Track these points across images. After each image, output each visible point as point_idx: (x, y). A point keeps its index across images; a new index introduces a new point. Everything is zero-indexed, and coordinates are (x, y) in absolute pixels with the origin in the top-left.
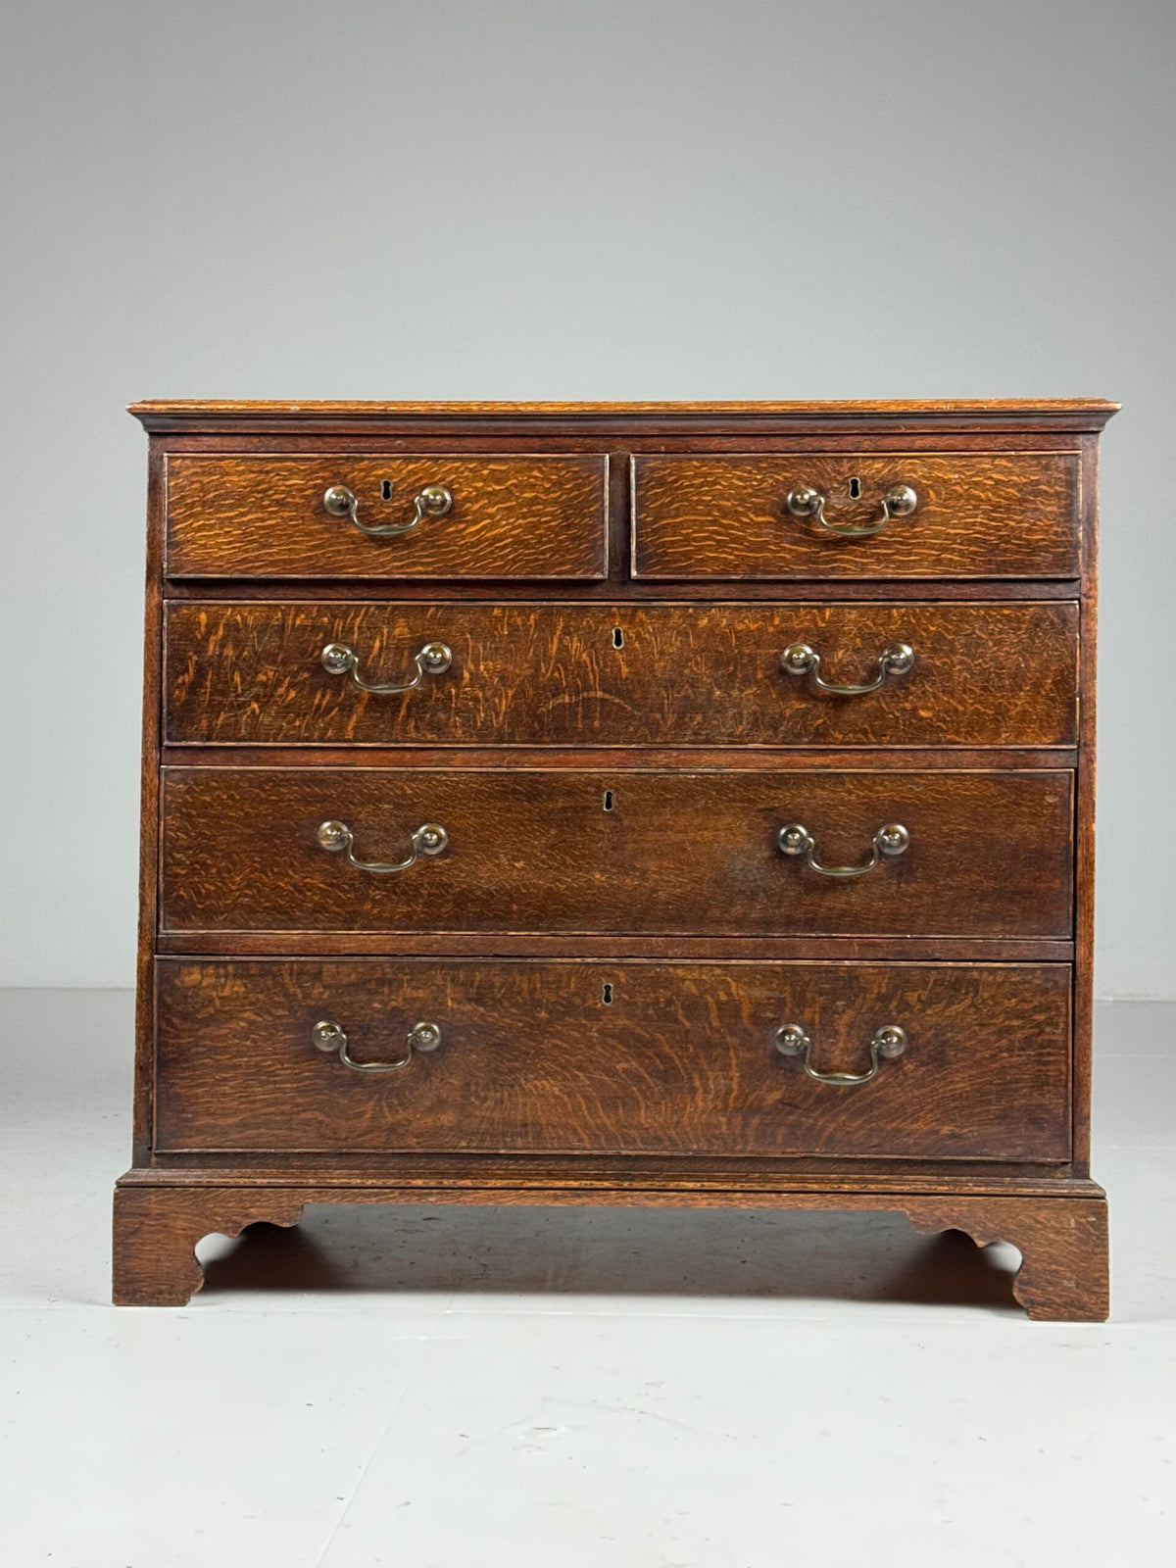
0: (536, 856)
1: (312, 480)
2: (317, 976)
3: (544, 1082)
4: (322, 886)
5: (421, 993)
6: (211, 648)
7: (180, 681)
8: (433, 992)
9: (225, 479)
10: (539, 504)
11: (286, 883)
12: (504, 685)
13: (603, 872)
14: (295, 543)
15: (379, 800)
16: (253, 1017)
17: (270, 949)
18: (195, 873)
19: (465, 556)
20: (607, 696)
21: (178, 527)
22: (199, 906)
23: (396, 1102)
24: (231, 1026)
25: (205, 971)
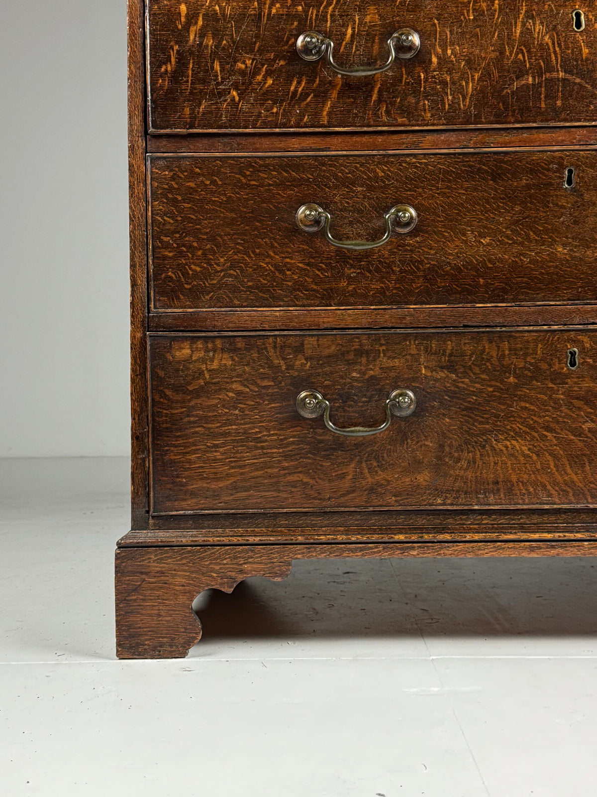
0: (501, 232)
2: (299, 349)
3: (514, 442)
4: (300, 265)
5: (396, 363)
6: (192, 37)
7: (163, 70)
8: (407, 360)
11: (267, 264)
12: (470, 69)
13: (564, 245)
15: (353, 184)
16: (241, 388)
17: (254, 324)
18: (181, 254)
20: (568, 76)
22: (186, 286)
23: (375, 464)
24: (220, 397)
25: (194, 346)
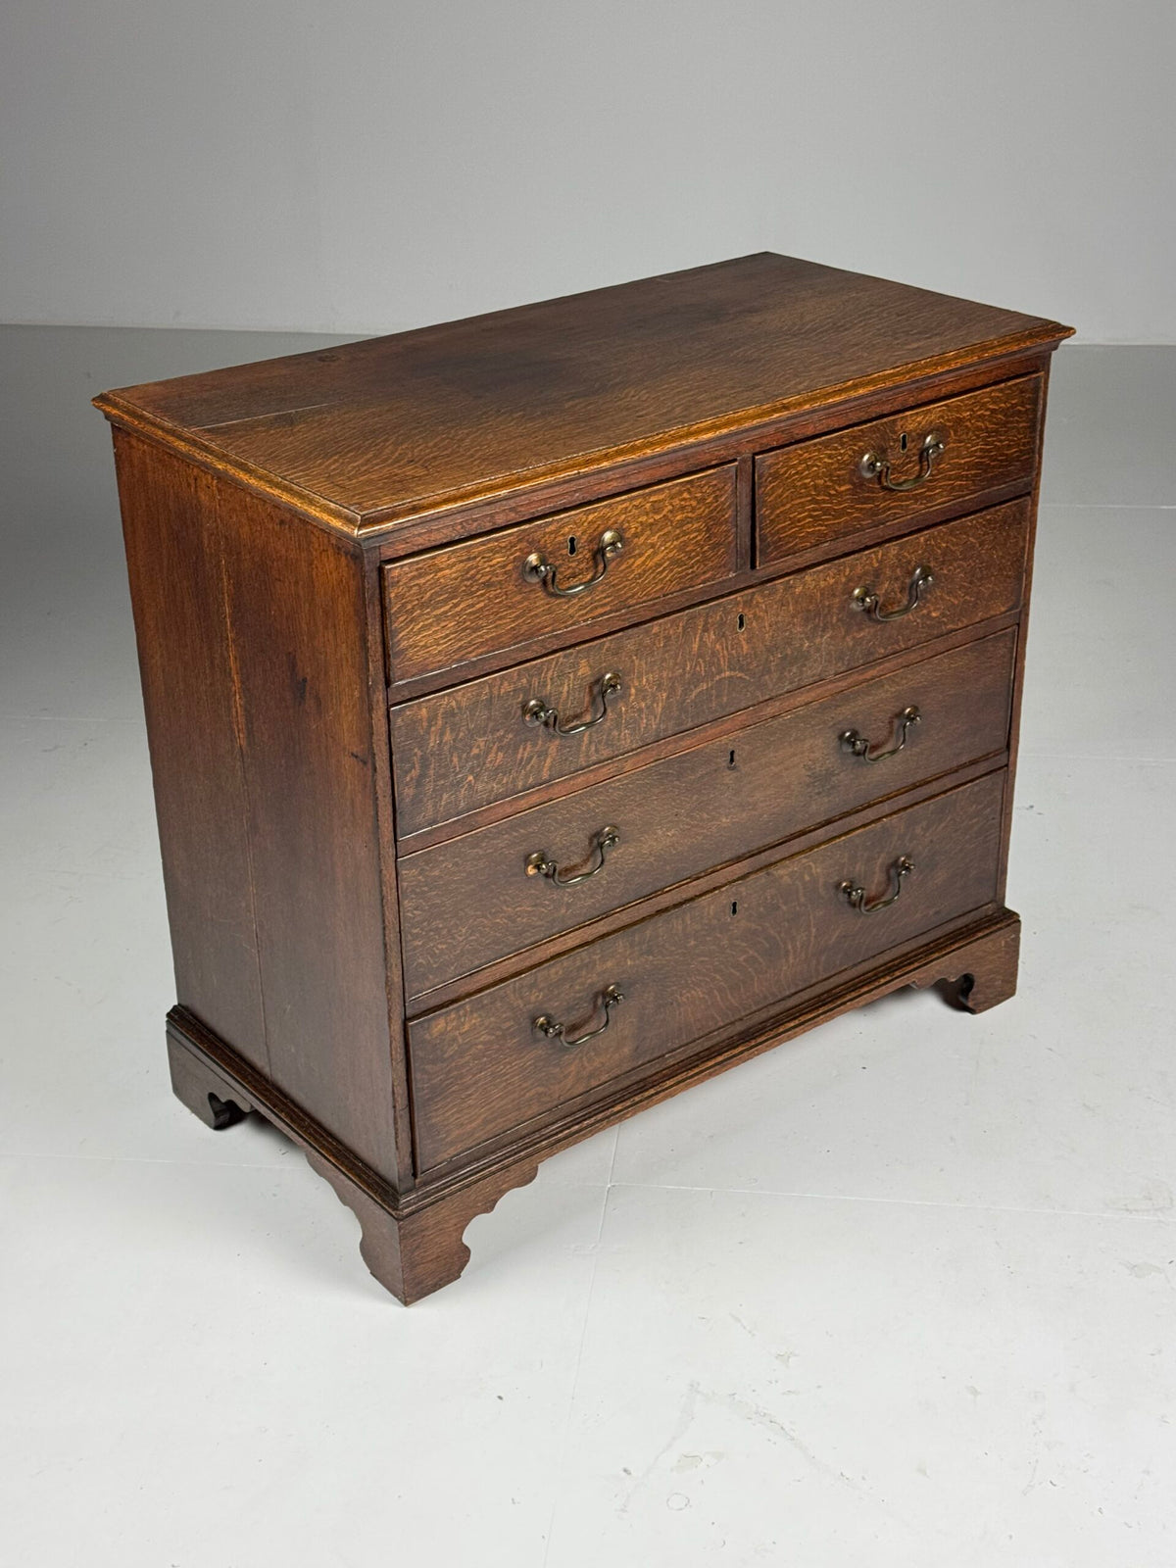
0: (683, 821)
1: (512, 554)
2: (534, 985)
5: (609, 964)
6: (432, 739)
8: (617, 959)
9: (439, 574)
10: (688, 523)
12: (660, 691)
13: (728, 815)
14: (500, 618)
15: (570, 822)
16: (488, 1038)
18: (429, 940)
19: (634, 587)
20: (733, 674)
21: (401, 635)
22: (435, 966)
23: (593, 1055)
24: (472, 1053)
25: (448, 1018)
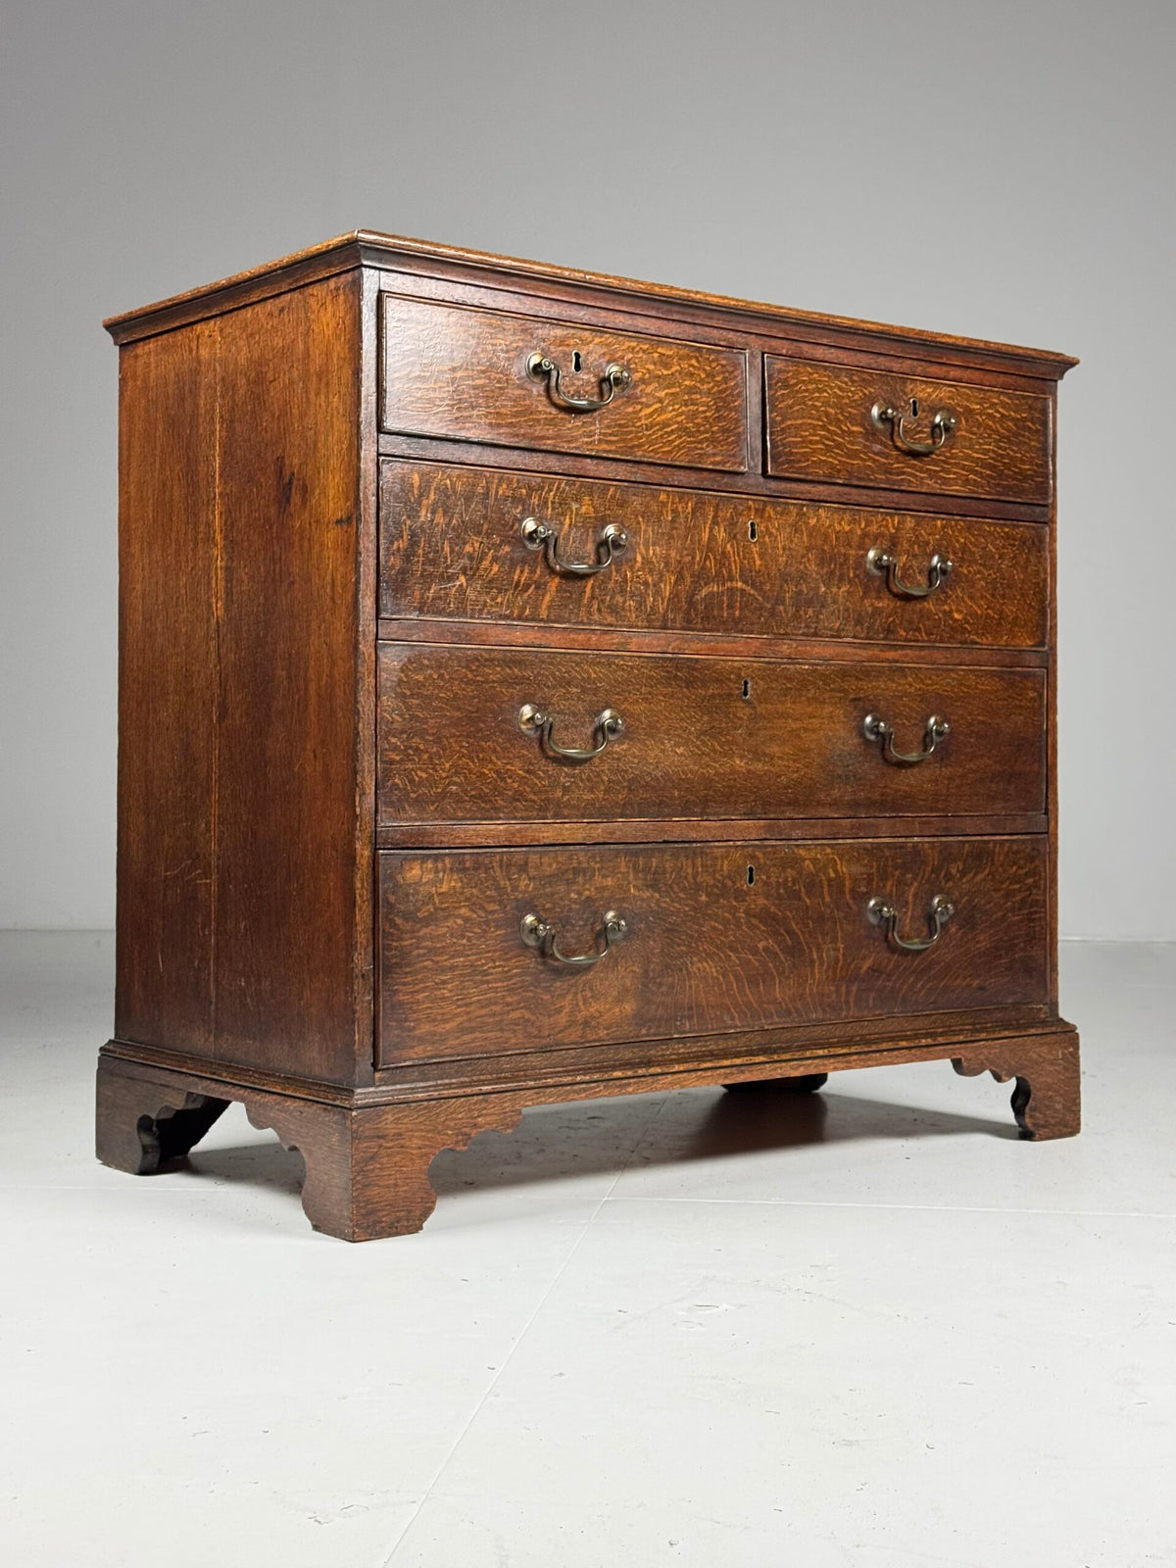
1: (514, 342)
2: (523, 868)
3: (705, 964)
4: (521, 772)
5: (609, 882)
7: (395, 547)
8: (618, 879)
10: (696, 393)
11: (490, 770)
13: (742, 757)
14: (501, 406)
15: (569, 684)
17: (480, 840)
18: (408, 758)
21: (396, 375)
22: (413, 795)
23: (589, 995)
24: (449, 924)
25: (425, 866)
